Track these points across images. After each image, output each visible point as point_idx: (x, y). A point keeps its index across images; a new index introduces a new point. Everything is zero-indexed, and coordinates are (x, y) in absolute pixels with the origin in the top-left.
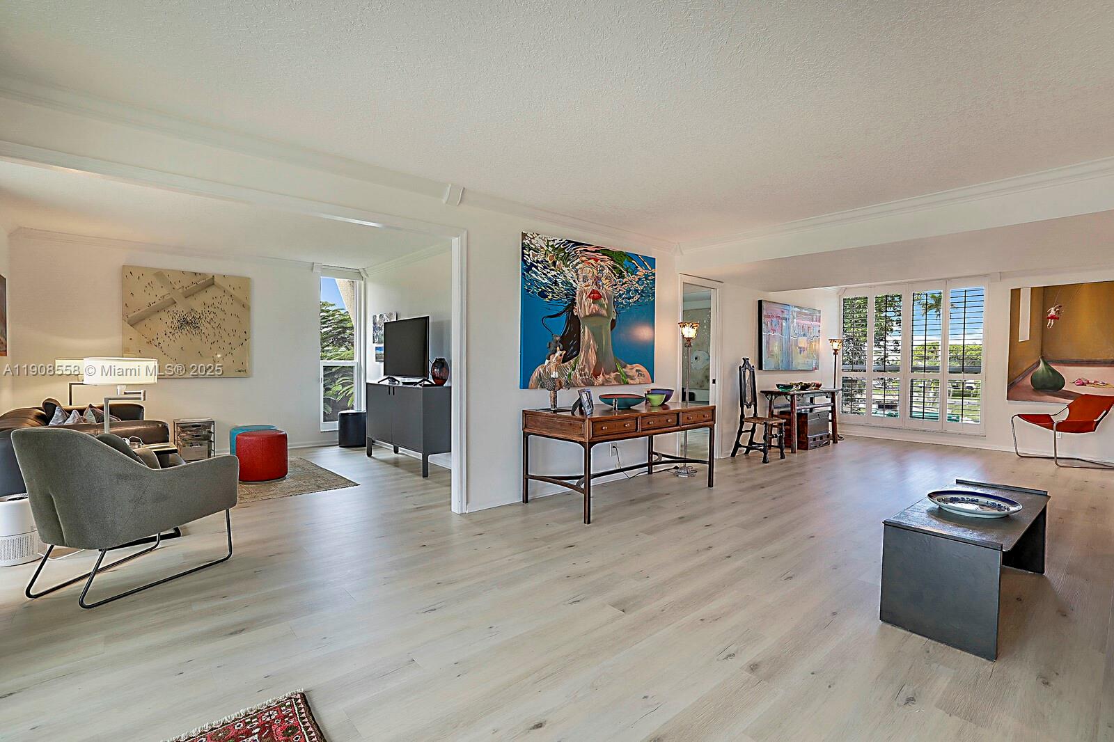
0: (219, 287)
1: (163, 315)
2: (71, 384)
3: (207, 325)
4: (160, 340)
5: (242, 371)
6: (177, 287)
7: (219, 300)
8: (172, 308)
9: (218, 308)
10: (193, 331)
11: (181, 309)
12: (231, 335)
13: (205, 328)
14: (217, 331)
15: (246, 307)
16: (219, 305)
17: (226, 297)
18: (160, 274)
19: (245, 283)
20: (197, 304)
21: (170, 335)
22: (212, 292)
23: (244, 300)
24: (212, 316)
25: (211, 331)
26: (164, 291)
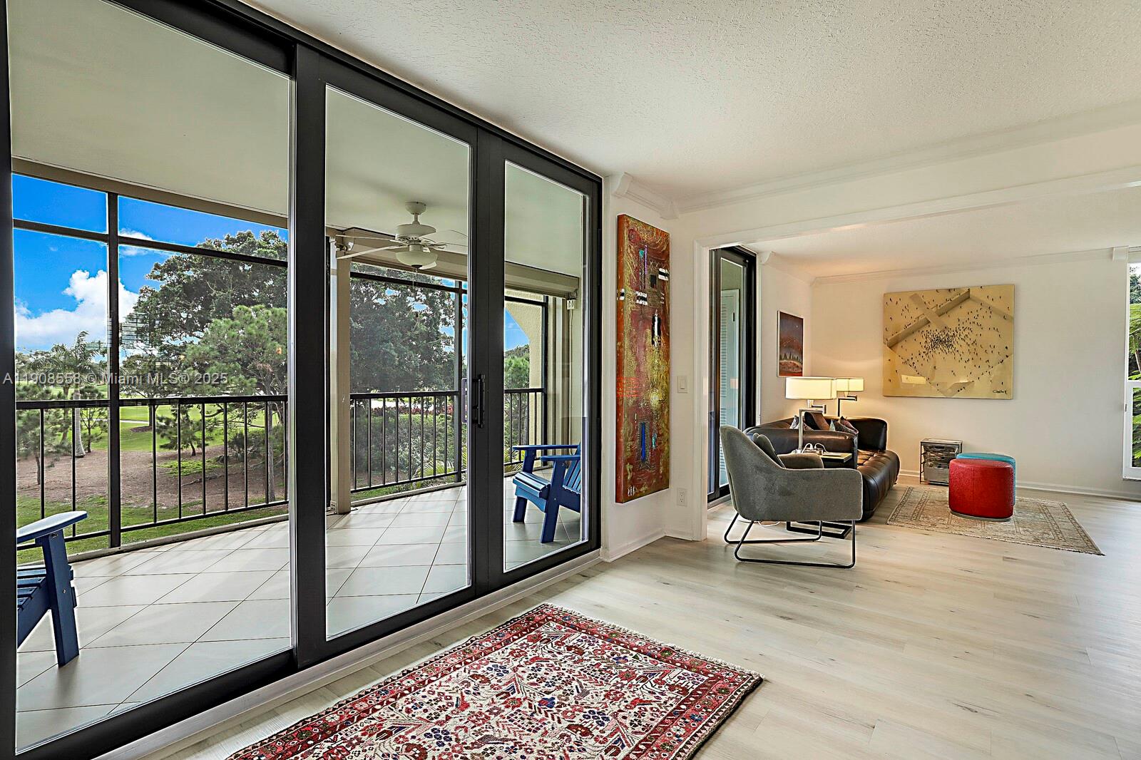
0: (976, 300)
1: (918, 335)
2: (839, 399)
3: (961, 342)
4: (914, 361)
5: (1003, 391)
6: (931, 306)
7: (975, 315)
8: (926, 328)
9: (974, 323)
10: (947, 351)
11: (934, 328)
12: (990, 350)
13: (959, 344)
14: (972, 347)
15: (1008, 318)
16: (974, 320)
17: (984, 310)
18: (915, 297)
19: (1009, 292)
20: (951, 321)
21: (924, 355)
22: (967, 306)
23: (1006, 311)
24: (967, 332)
25: (965, 348)
26: (919, 313)
